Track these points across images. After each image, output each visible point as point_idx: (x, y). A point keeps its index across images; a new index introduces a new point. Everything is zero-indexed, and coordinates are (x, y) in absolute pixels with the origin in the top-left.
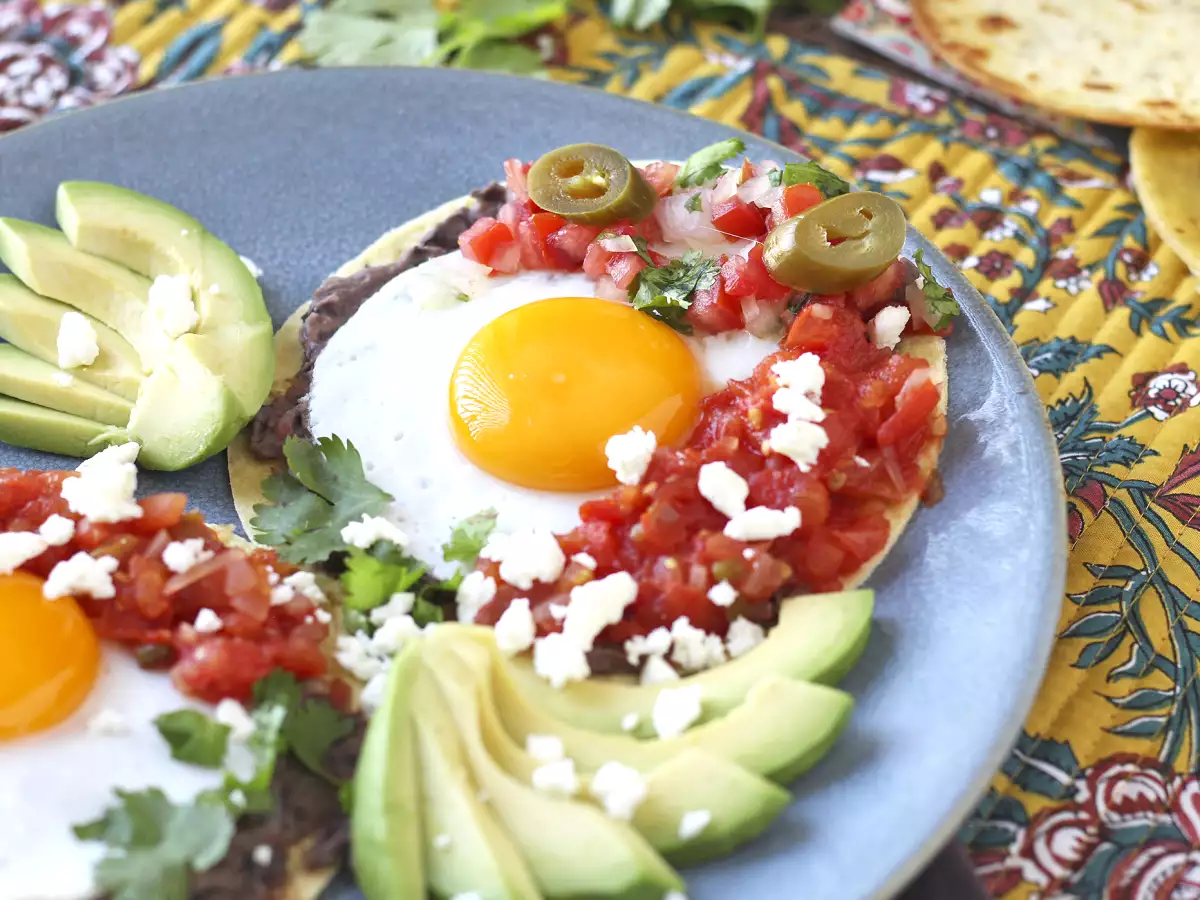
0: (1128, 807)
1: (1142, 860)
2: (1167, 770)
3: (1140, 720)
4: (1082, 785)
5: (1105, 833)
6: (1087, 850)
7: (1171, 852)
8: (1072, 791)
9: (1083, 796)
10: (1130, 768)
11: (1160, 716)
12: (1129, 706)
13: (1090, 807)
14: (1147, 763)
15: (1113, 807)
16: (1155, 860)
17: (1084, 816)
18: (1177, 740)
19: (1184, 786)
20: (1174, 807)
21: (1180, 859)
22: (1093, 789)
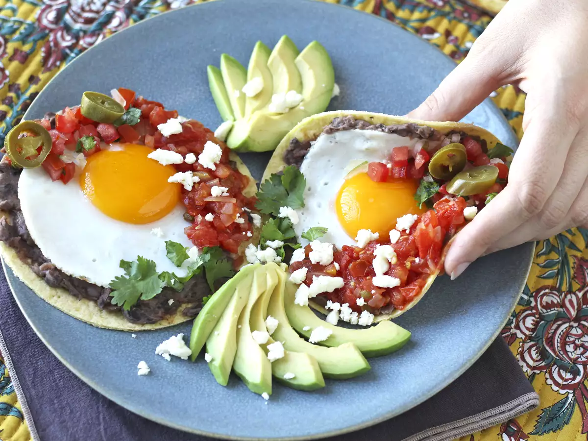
0: (548, 306)
1: (555, 326)
2: (559, 290)
3: (549, 272)
4: (532, 299)
5: (542, 317)
6: (536, 324)
7: (564, 323)
8: (529, 302)
9: (533, 304)
10: (547, 291)
11: (555, 270)
12: (544, 267)
13: (536, 307)
14: (552, 288)
15: (543, 307)
16: (559, 326)
17: (534, 311)
18: (562, 279)
19: (566, 296)
20: (563, 305)
21: (567, 325)
22: (536, 301)
